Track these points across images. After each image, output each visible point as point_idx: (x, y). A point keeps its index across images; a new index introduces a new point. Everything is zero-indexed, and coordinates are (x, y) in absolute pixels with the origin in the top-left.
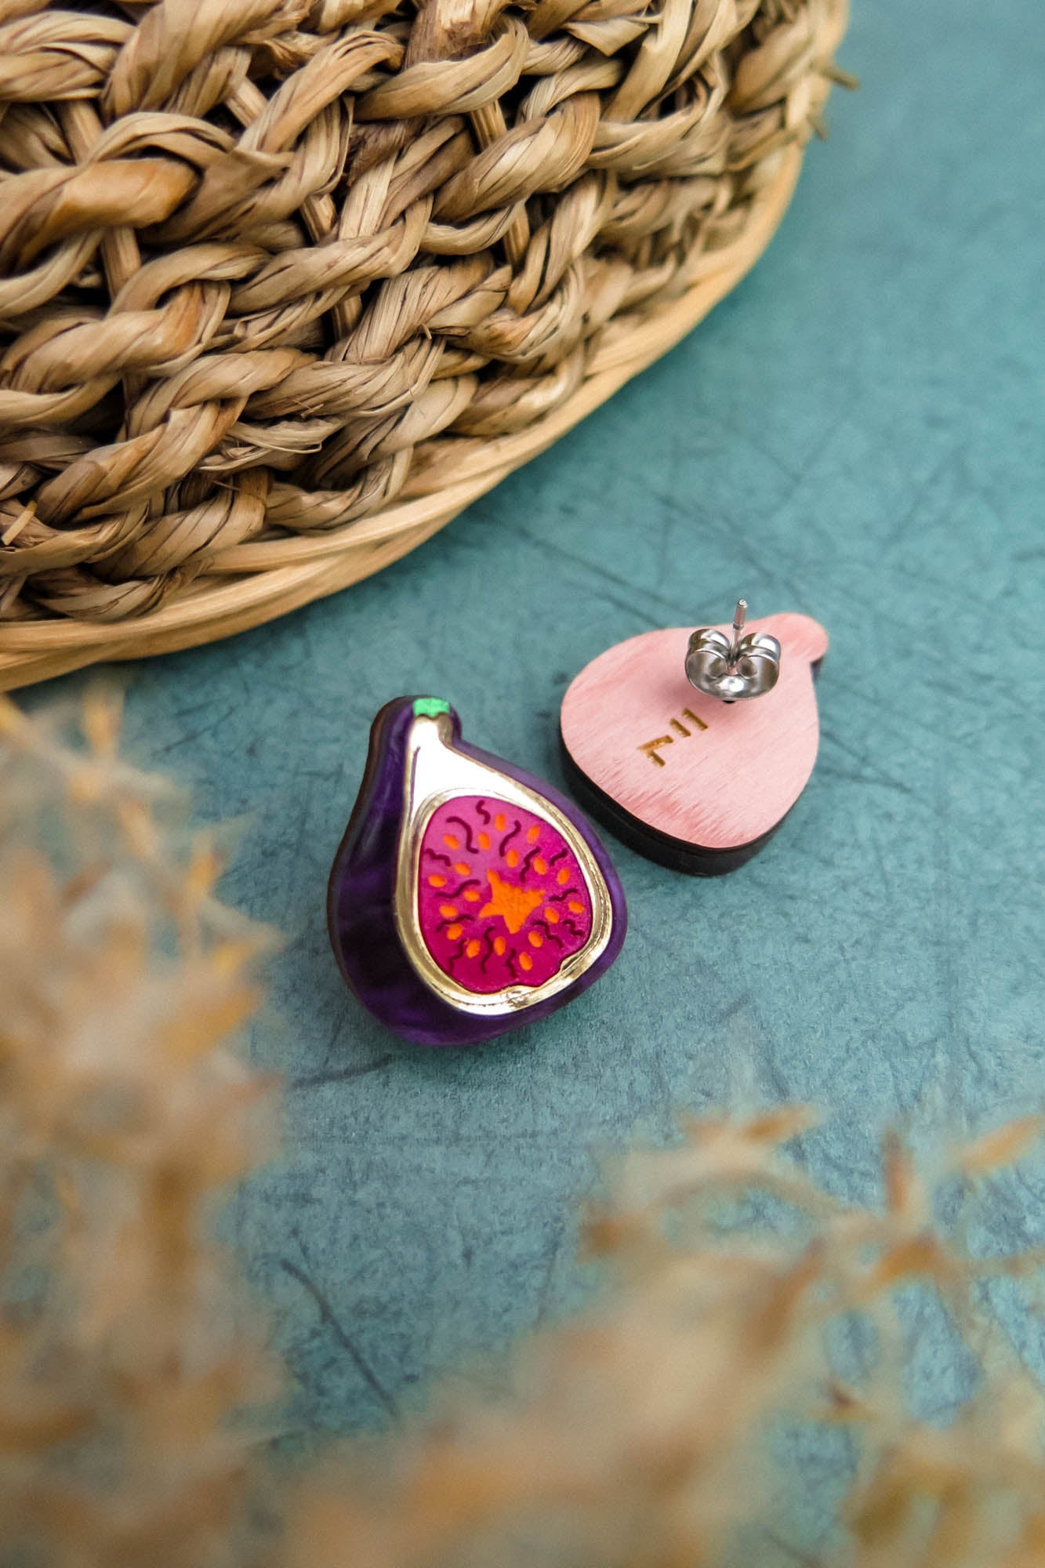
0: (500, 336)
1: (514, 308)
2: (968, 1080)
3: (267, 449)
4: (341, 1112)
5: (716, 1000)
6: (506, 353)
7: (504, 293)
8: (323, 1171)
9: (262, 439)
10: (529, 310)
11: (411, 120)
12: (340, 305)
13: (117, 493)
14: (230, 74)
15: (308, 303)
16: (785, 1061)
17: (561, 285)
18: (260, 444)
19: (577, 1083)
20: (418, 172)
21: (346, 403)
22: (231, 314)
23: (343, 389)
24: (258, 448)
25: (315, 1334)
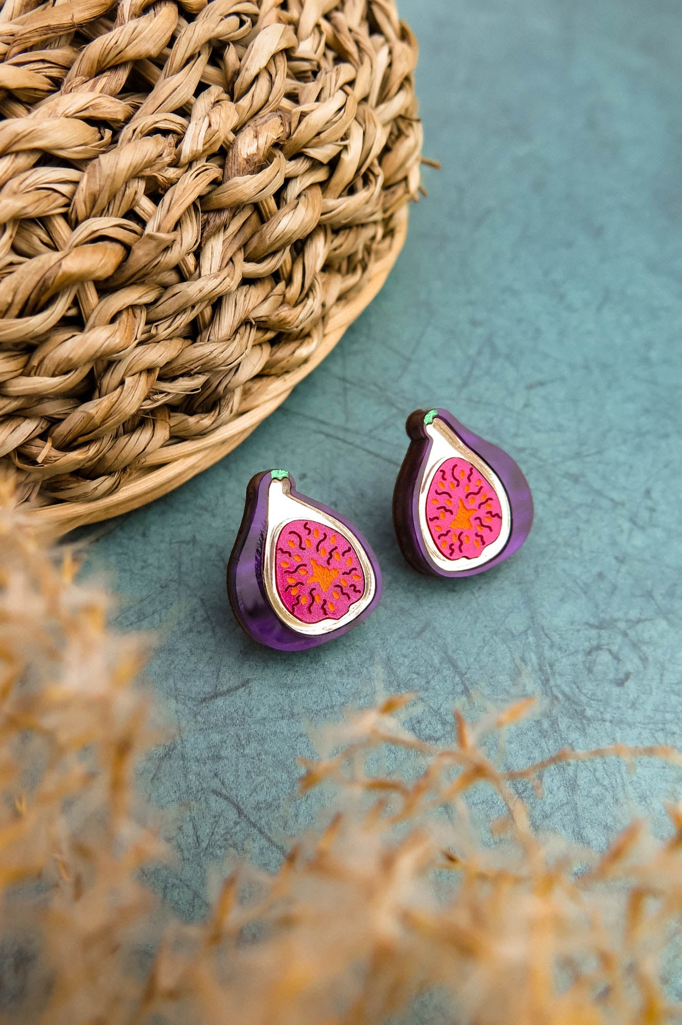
0: (285, 319)
1: (289, 303)
2: (546, 647)
3: (173, 393)
4: (229, 711)
5: (413, 627)
6: (288, 328)
7: (282, 296)
8: (225, 742)
9: (171, 389)
10: (296, 304)
11: (231, 208)
12: (202, 312)
13: (99, 427)
14: (136, 193)
15: (188, 312)
16: (454, 651)
17: (311, 288)
18: (170, 391)
19: (349, 678)
20: (236, 236)
21: (214, 363)
22: (149, 322)
23: (211, 356)
24: (169, 393)
25: (236, 823)
